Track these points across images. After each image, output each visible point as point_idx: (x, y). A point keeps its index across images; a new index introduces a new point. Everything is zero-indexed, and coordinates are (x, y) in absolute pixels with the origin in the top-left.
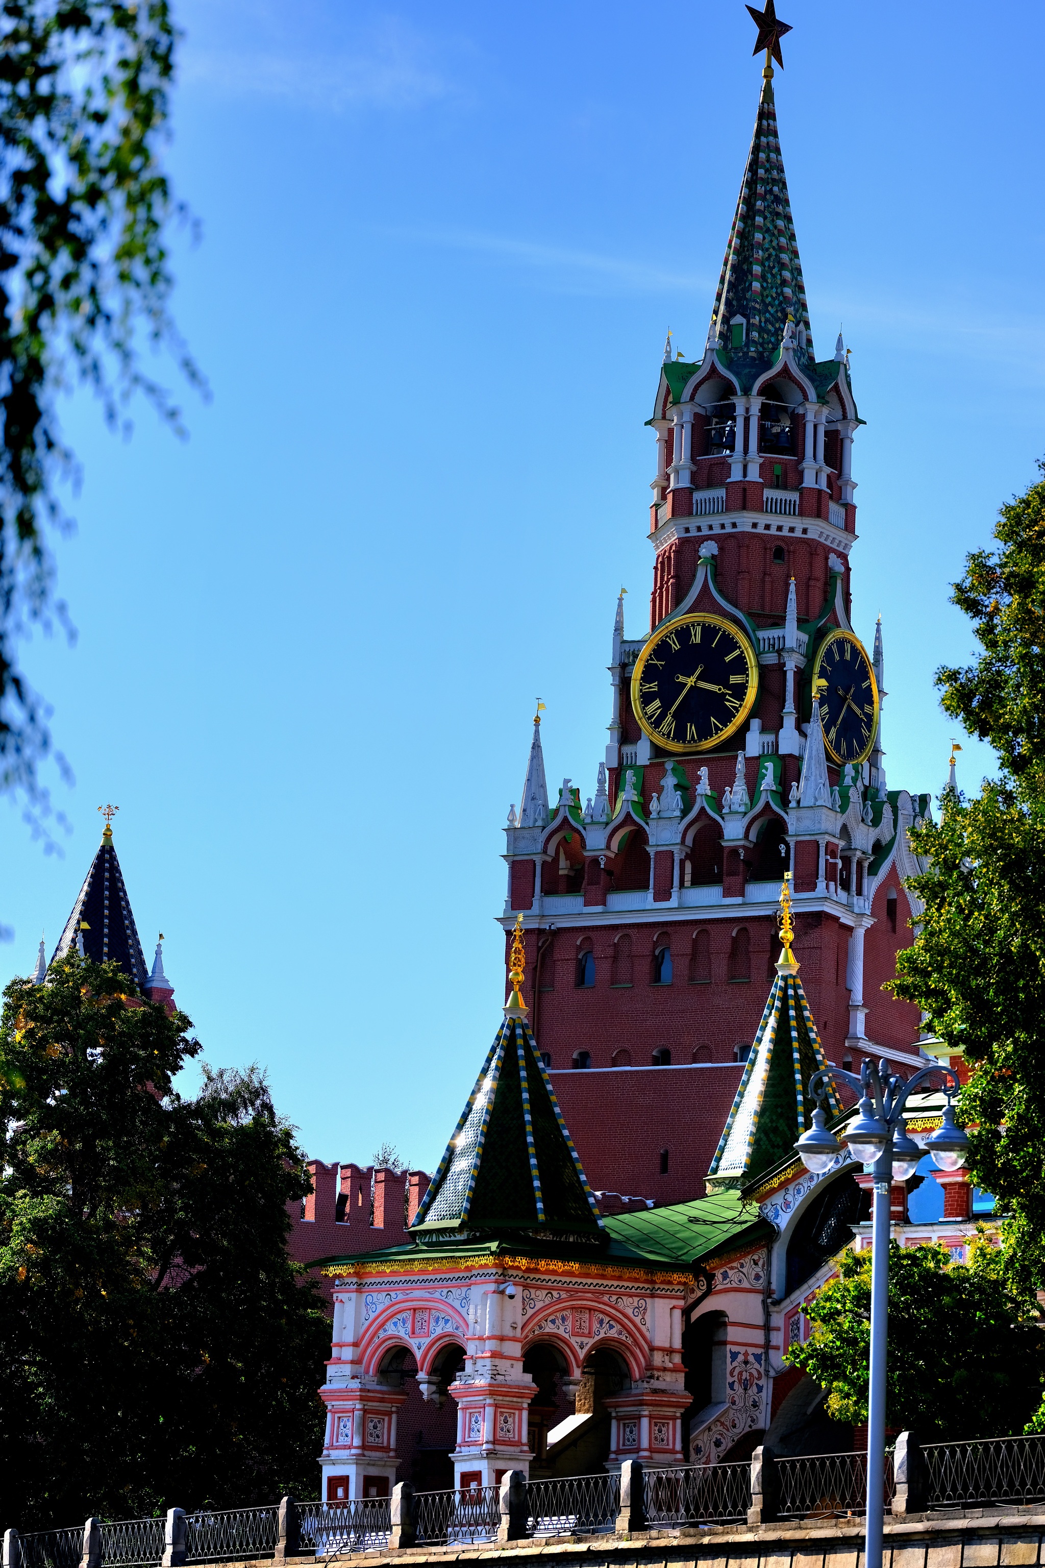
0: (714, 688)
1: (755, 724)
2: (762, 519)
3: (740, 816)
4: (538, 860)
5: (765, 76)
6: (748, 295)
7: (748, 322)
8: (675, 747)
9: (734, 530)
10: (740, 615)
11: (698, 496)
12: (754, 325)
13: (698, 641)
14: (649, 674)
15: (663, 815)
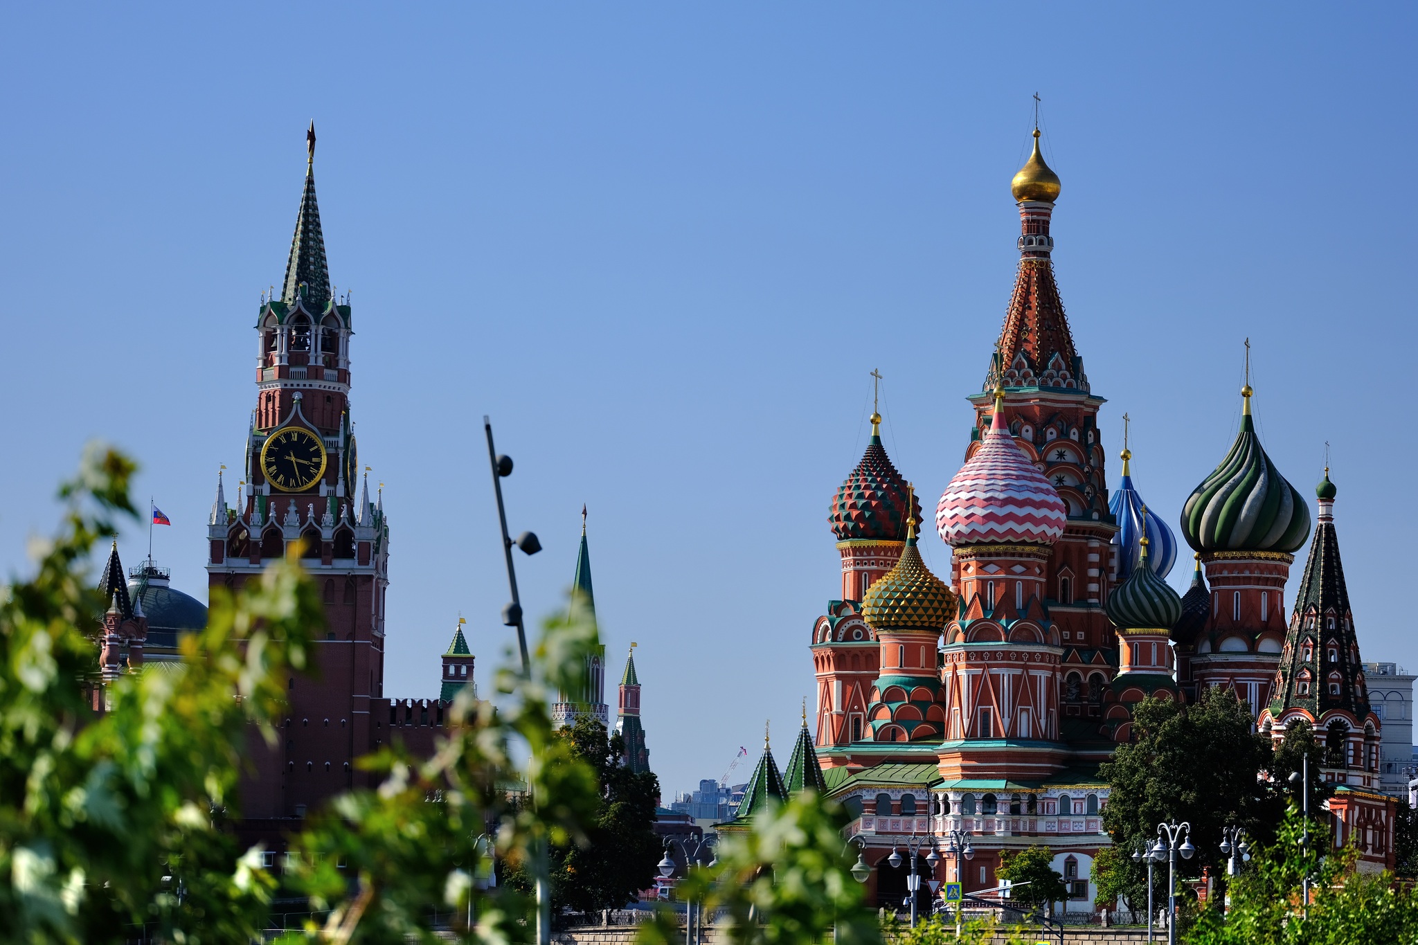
0: (306, 462)
1: (324, 481)
2: (323, 383)
3: (331, 528)
4: (226, 540)
5: (310, 163)
6: (308, 271)
7: (309, 285)
8: (282, 488)
9: (311, 388)
10: (316, 429)
11: (292, 370)
12: (312, 287)
13: (296, 440)
14: (270, 453)
15: (290, 524)
